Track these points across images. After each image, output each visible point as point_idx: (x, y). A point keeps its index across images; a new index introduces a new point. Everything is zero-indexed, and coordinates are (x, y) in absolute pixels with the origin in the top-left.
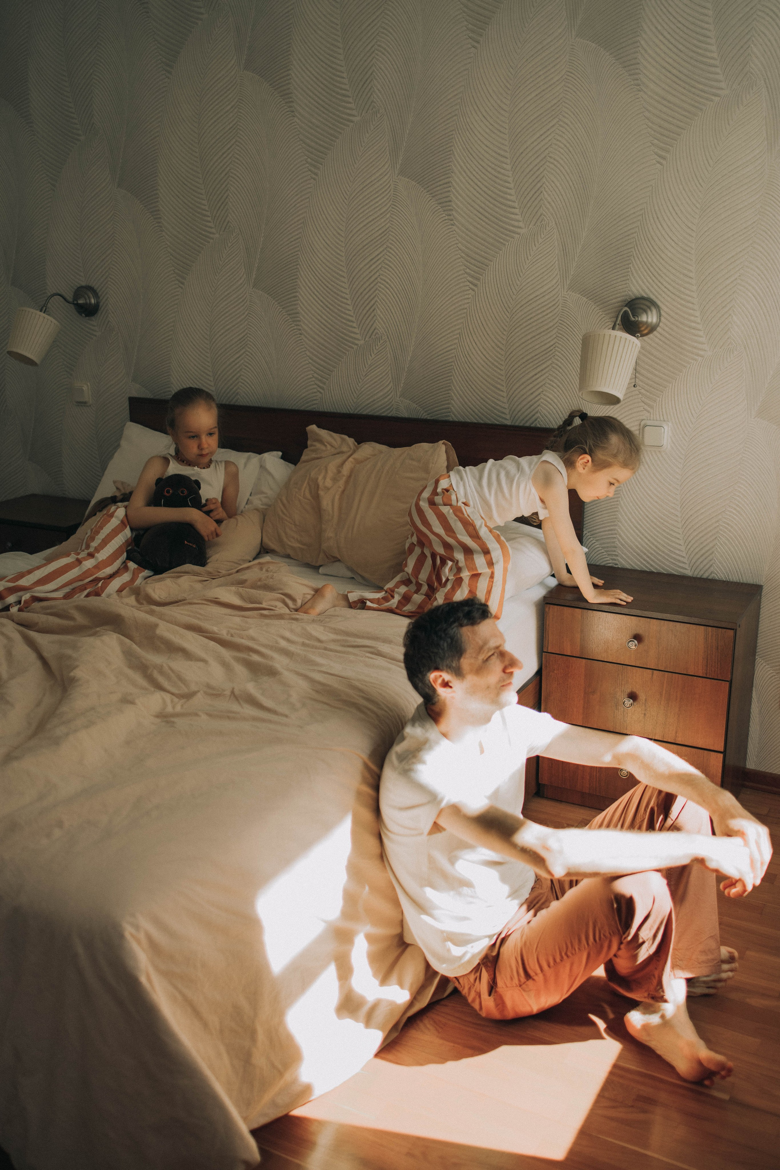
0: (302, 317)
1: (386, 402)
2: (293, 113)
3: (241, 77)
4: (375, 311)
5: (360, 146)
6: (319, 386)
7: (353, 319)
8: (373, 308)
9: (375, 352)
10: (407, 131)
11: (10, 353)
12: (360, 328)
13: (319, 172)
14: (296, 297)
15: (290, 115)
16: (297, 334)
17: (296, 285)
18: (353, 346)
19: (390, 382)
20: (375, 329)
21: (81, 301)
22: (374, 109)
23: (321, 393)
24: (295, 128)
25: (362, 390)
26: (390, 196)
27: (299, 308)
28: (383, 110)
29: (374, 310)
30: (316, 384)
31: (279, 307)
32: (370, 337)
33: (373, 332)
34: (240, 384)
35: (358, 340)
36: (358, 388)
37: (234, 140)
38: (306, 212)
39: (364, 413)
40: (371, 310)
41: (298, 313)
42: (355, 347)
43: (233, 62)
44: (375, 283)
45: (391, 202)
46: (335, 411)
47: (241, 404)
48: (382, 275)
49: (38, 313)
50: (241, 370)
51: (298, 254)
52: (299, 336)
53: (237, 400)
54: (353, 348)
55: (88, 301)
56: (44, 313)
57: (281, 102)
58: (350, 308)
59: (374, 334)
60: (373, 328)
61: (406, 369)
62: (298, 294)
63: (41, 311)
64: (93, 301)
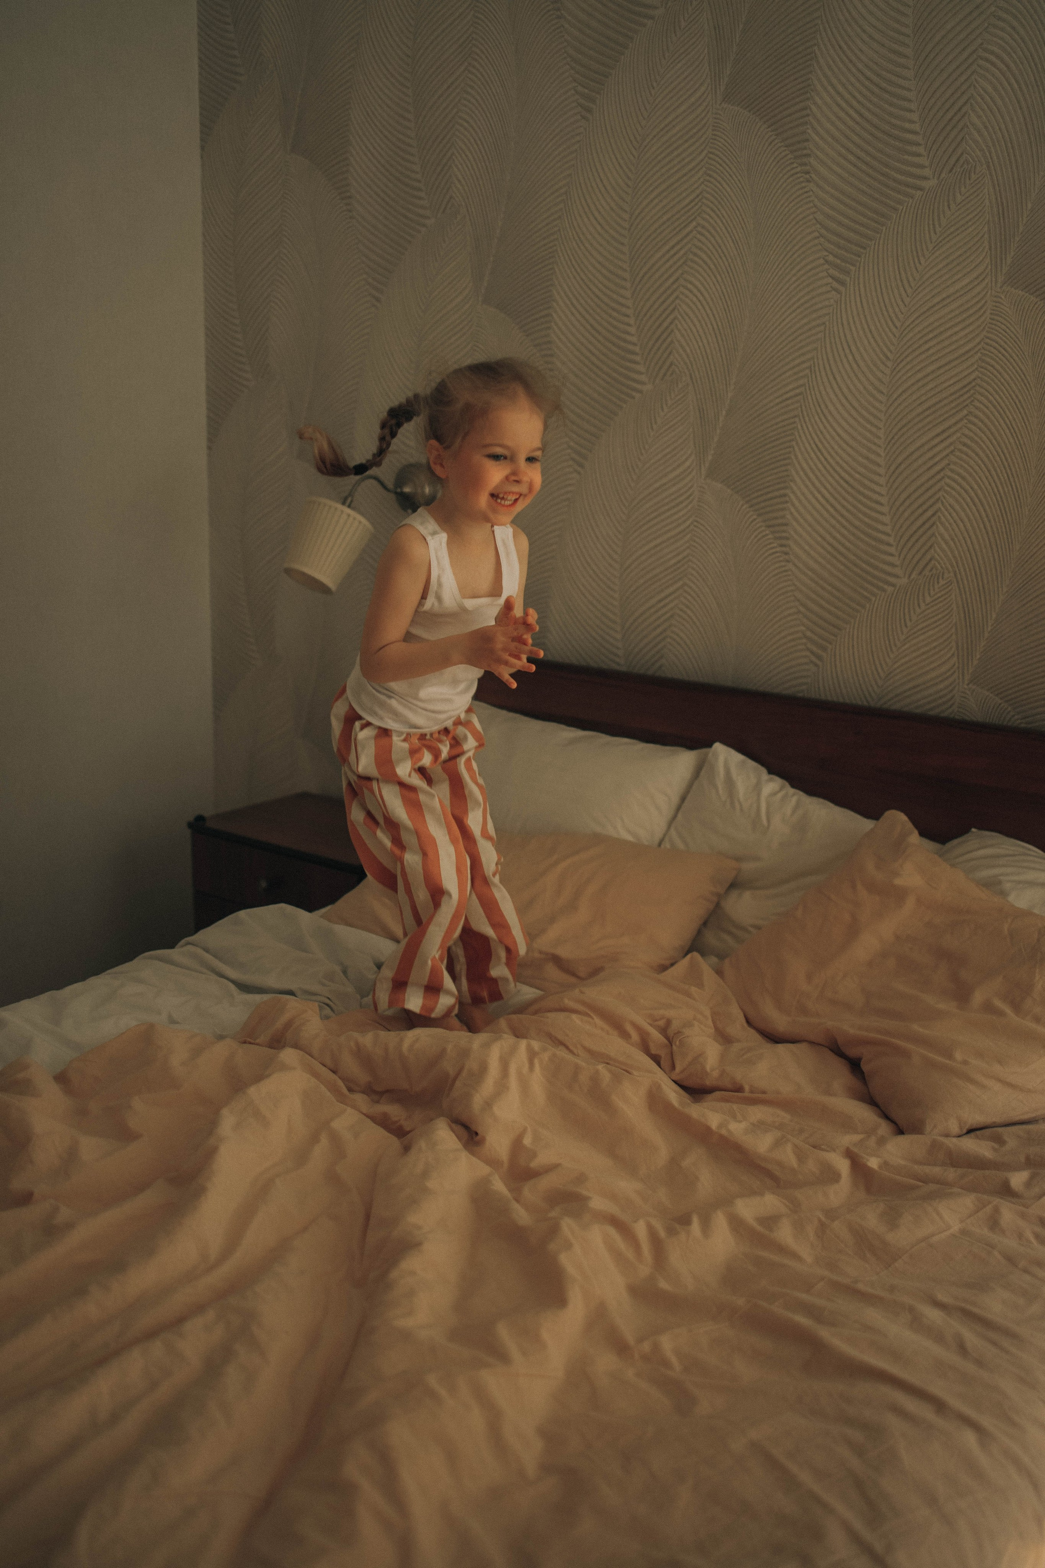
0: (792, 533)
1: (941, 690)
2: (808, 176)
3: (716, 114)
4: (935, 527)
5: (932, 233)
6: (812, 653)
7: (891, 540)
8: (931, 522)
9: (928, 599)
10: (1030, 206)
11: (289, 571)
12: (902, 556)
13: (848, 279)
14: (785, 495)
15: (801, 179)
16: (781, 561)
17: (788, 476)
18: (886, 587)
19: (953, 655)
20: (931, 560)
21: (407, 490)
22: (965, 166)
23: (816, 665)
24: (810, 202)
25: (895, 666)
26: (983, 322)
27: (789, 516)
28: (985, 166)
29: (932, 526)
30: (808, 649)
31: (751, 513)
32: (920, 573)
33: (927, 564)
34: (669, 640)
35: (897, 577)
36: (888, 660)
37: (694, 223)
38: (816, 349)
39: (894, 707)
40: (927, 526)
41: (786, 525)
42: (890, 589)
43: (703, 89)
44: (938, 477)
45: (985, 333)
46: (841, 700)
47: (669, 675)
48: (955, 464)
49: (339, 506)
50: (672, 616)
51: (795, 422)
52: (783, 564)
53: (660, 667)
54: (884, 590)
55: (419, 491)
56: (349, 506)
57: (786, 156)
58: (886, 519)
59: (929, 568)
60: (928, 557)
61: (986, 635)
62: (787, 491)
63: (344, 503)
64: (427, 490)
